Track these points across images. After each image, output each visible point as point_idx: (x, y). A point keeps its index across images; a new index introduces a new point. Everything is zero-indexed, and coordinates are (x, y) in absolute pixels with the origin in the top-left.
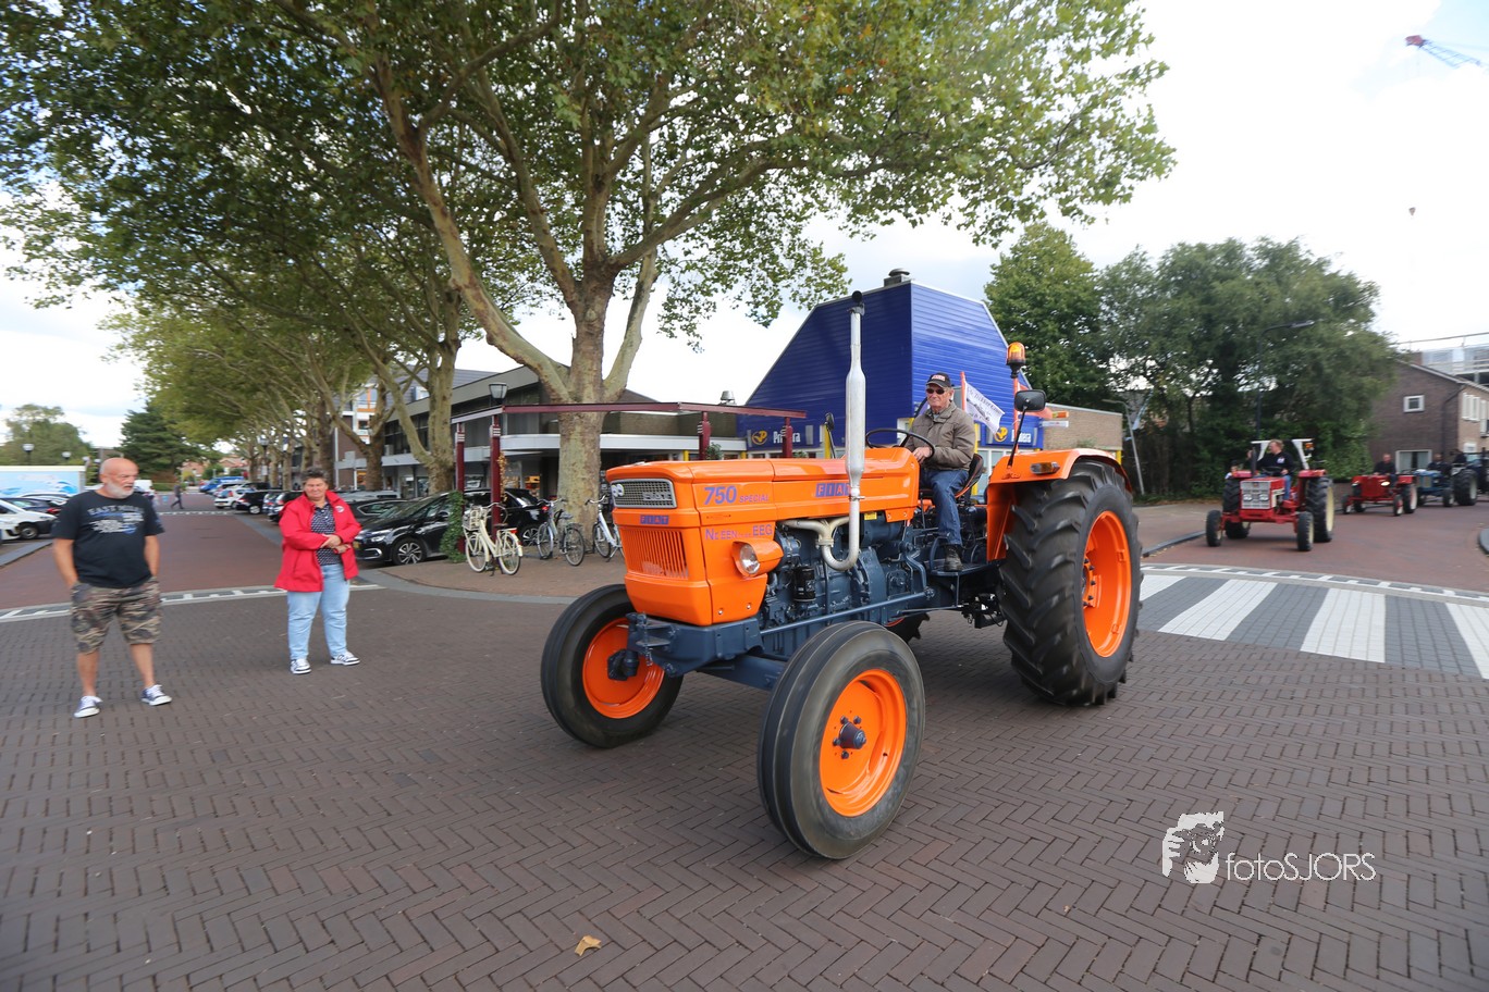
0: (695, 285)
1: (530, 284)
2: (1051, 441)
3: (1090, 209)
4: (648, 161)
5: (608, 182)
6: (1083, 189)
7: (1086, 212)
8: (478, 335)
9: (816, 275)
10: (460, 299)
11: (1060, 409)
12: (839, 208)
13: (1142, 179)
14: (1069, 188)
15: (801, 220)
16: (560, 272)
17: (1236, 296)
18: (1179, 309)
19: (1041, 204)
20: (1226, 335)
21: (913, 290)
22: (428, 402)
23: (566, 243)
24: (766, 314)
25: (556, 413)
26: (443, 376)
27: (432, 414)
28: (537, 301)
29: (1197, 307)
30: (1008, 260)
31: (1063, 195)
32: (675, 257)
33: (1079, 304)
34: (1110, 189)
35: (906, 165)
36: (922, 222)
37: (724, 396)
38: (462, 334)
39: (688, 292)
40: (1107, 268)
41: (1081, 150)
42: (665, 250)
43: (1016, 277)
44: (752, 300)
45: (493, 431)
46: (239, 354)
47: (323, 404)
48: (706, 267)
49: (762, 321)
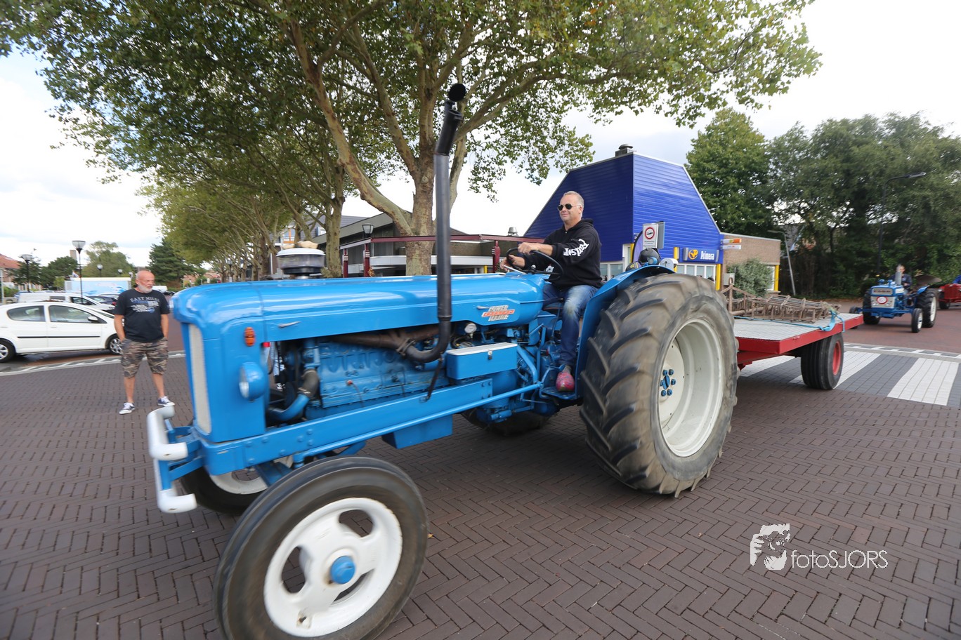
0: (492, 158)
1: (387, 161)
2: (729, 259)
3: (761, 98)
4: (460, 77)
5: (435, 93)
6: (755, 85)
7: (756, 101)
8: (356, 194)
9: (571, 149)
10: (343, 170)
11: (736, 237)
12: (587, 104)
13: (796, 76)
14: (745, 84)
15: (561, 111)
16: (405, 152)
17: (867, 155)
18: (826, 167)
19: (724, 96)
20: (860, 183)
21: (635, 158)
22: (325, 238)
23: (409, 134)
24: (538, 177)
25: (403, 242)
26: (334, 220)
27: (328, 244)
28: (391, 171)
29: (839, 165)
30: (704, 137)
31: (740, 89)
32: (479, 140)
33: (753, 164)
34: (773, 84)
35: (630, 74)
36: (642, 111)
37: (511, 230)
38: (346, 193)
39: (487, 163)
40: (775, 138)
41: (754, 58)
42: (472, 136)
43: (708, 147)
44: (529, 167)
45: (365, 254)
46: (215, 208)
47: (263, 239)
48: (499, 146)
49: (536, 181)
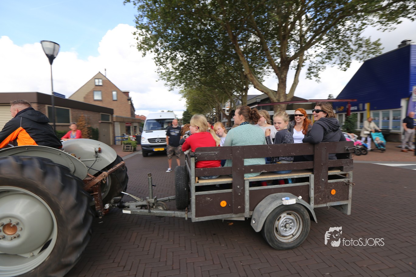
0: (319, 61)
1: (267, 70)
5: (287, 36)
15: (360, 29)
16: (274, 66)
21: (412, 47)
23: (277, 56)
24: (345, 67)
25: (273, 105)
26: (245, 97)
28: (269, 74)
32: (311, 54)
37: (330, 96)
39: (316, 64)
42: (308, 52)
44: (338, 62)
48: (322, 55)
49: (344, 69)
